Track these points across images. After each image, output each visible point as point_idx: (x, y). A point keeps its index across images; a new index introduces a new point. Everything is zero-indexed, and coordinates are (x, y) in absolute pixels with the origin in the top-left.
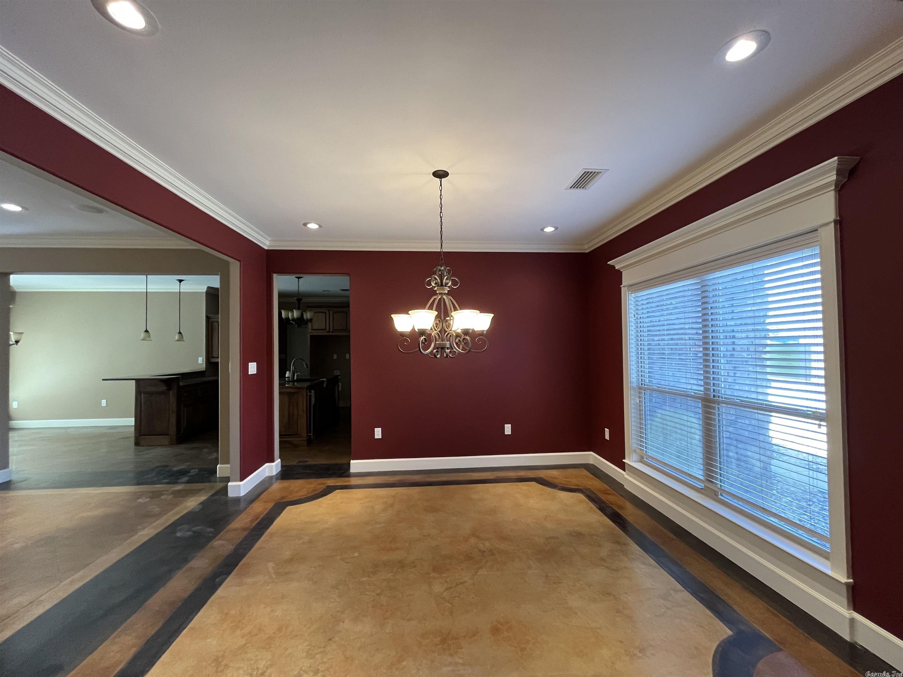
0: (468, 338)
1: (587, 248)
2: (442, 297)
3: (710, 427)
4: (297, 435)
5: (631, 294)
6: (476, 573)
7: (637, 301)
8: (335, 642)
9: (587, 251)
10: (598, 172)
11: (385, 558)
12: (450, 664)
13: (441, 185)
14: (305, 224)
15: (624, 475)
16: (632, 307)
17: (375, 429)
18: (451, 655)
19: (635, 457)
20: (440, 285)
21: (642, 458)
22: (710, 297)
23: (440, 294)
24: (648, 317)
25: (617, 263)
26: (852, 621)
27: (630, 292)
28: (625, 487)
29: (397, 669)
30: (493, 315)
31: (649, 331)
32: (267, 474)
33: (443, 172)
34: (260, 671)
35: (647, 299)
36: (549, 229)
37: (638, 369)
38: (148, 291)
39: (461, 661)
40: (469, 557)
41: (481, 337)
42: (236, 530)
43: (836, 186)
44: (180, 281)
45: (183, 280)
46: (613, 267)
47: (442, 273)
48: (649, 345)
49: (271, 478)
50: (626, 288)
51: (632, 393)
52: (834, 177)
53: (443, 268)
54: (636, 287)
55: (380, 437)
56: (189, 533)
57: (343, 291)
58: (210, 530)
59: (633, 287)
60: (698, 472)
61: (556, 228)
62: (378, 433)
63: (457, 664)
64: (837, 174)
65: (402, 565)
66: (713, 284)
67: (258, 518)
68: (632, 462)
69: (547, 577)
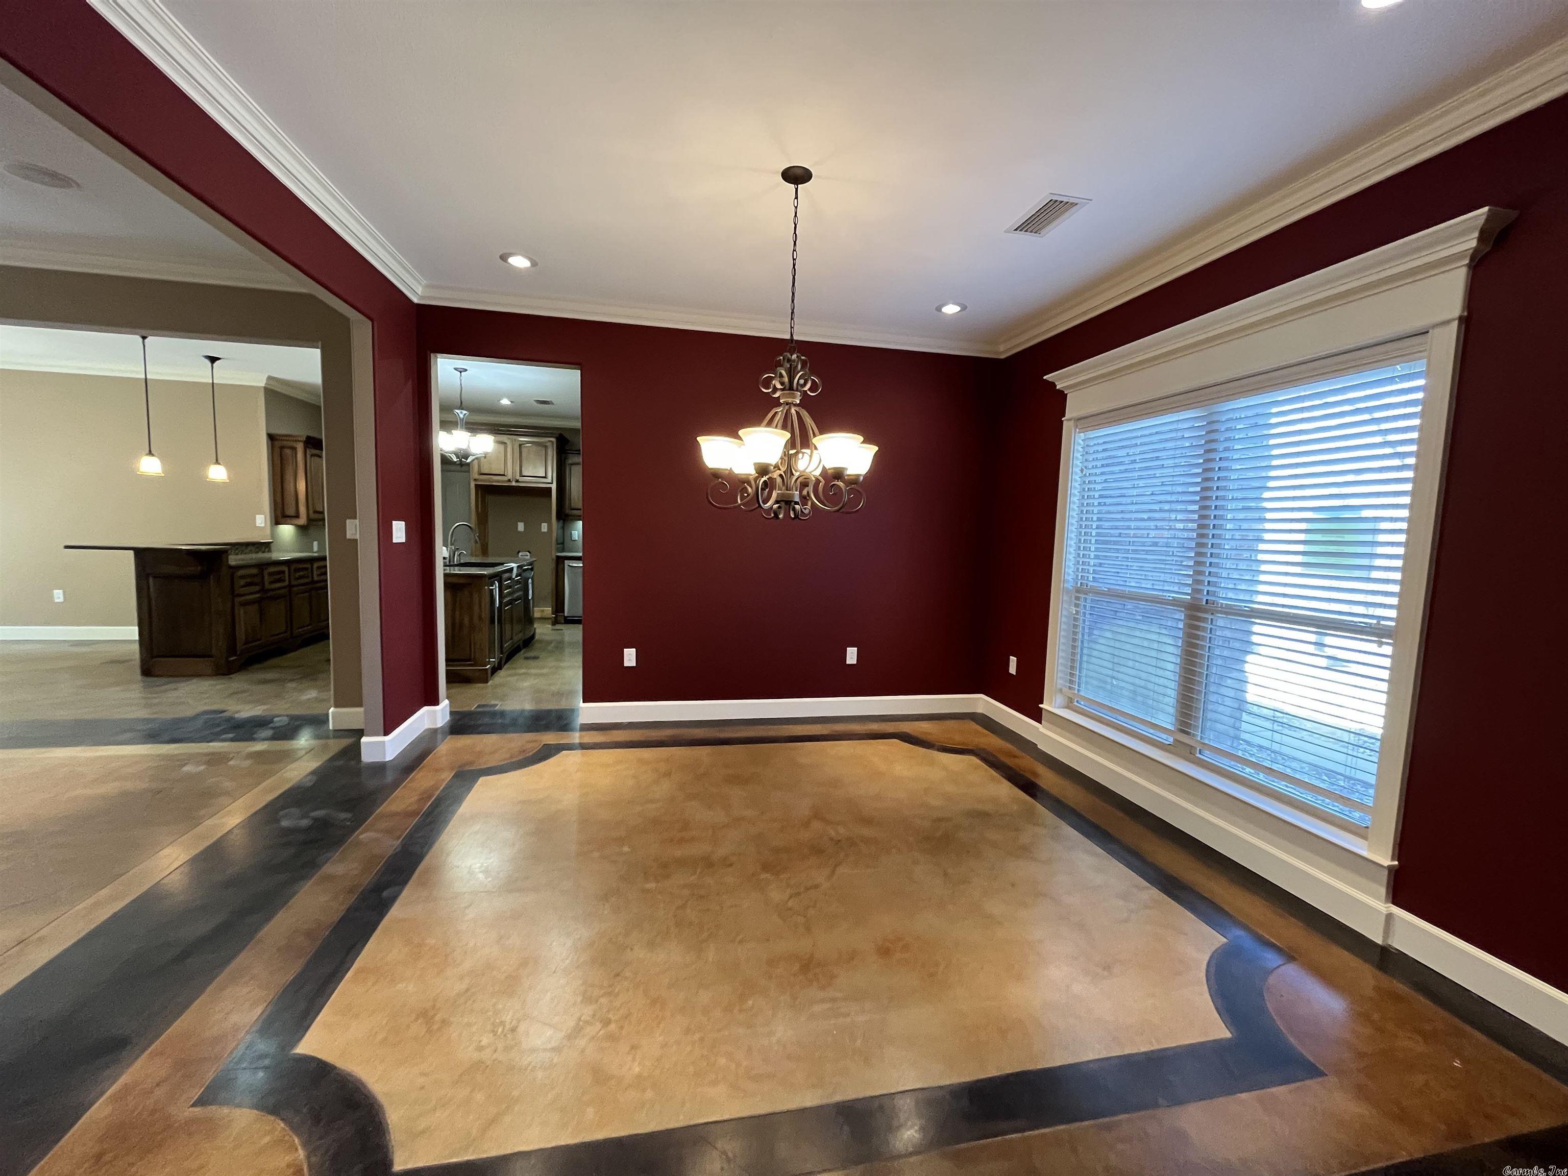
0: (841, 484)
1: (1004, 350)
2: (790, 408)
3: (1194, 650)
4: (470, 660)
5: (1079, 433)
6: (833, 872)
7: (1087, 446)
8: (626, 978)
9: (1003, 357)
10: (1072, 204)
11: (678, 853)
12: (823, 1001)
13: (796, 198)
14: (504, 258)
15: (1038, 729)
16: (1078, 455)
17: (625, 650)
18: (823, 988)
19: (1060, 699)
20: (787, 387)
21: (1071, 700)
22: (1221, 440)
23: (787, 404)
24: (1102, 474)
25: (1061, 378)
26: (1389, 917)
27: (1078, 430)
28: (1038, 747)
29: (741, 1011)
30: (876, 448)
31: (1101, 497)
32: (427, 725)
33: (802, 169)
34: (508, 1027)
35: (1104, 443)
36: (951, 309)
37: (1078, 559)
38: (148, 377)
39: (839, 995)
40: (817, 850)
41: (853, 486)
42: (395, 814)
43: (1472, 258)
44: (213, 360)
45: (219, 359)
46: (1053, 385)
47: (791, 365)
48: (1099, 519)
49: (433, 732)
50: (1072, 423)
51: (1065, 598)
52: (1474, 244)
53: (794, 356)
54: (1089, 421)
55: (633, 663)
56: (305, 823)
57: (539, 405)
58: (343, 815)
59: (1082, 421)
60: (1167, 719)
61: (964, 308)
62: (630, 657)
63: (833, 1000)
64: (1481, 239)
65: (708, 863)
66: (1228, 420)
67: (430, 797)
68: (1055, 707)
69: (946, 874)
